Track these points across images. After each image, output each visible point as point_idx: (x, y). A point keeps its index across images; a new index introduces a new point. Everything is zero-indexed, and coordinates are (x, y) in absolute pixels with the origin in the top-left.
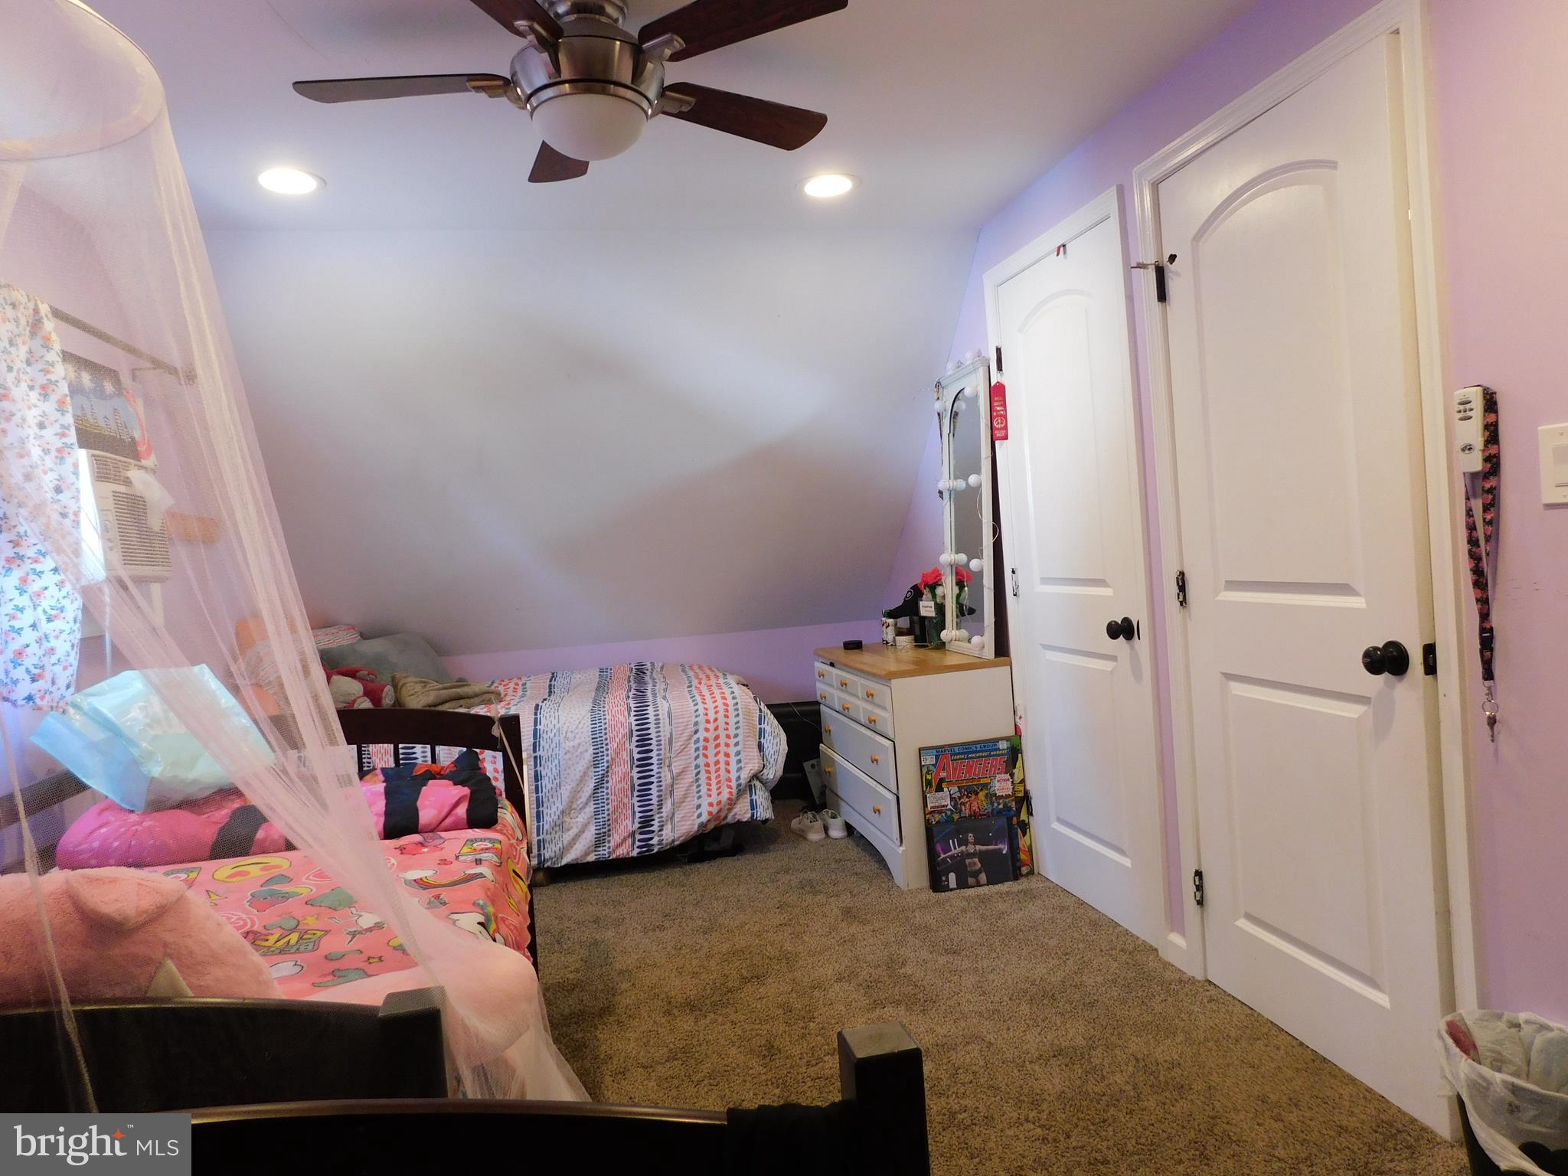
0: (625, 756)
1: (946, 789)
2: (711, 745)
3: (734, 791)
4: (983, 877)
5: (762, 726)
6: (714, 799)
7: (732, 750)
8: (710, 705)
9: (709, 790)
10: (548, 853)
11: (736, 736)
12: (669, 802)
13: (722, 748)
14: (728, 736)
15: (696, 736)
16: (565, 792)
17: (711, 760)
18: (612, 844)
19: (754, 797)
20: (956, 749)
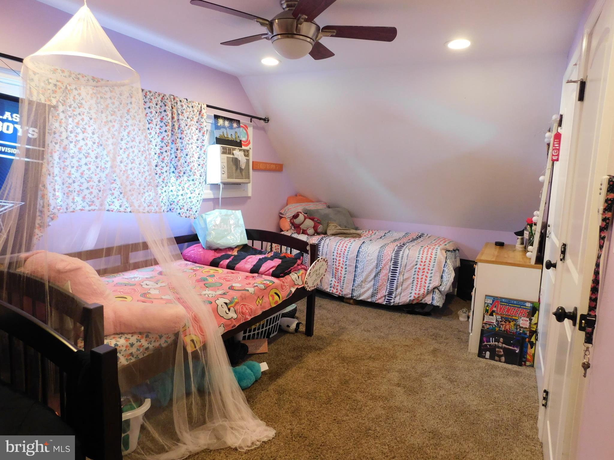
0: (388, 267)
1: (494, 316)
2: (421, 271)
3: (426, 291)
4: (503, 359)
5: (445, 269)
6: (417, 292)
7: (429, 275)
8: (425, 256)
9: (416, 288)
10: (355, 294)
11: (432, 270)
12: (400, 288)
13: (425, 274)
14: (429, 270)
15: (416, 266)
16: (365, 274)
17: (420, 277)
18: (377, 297)
19: (434, 296)
20: (504, 300)
